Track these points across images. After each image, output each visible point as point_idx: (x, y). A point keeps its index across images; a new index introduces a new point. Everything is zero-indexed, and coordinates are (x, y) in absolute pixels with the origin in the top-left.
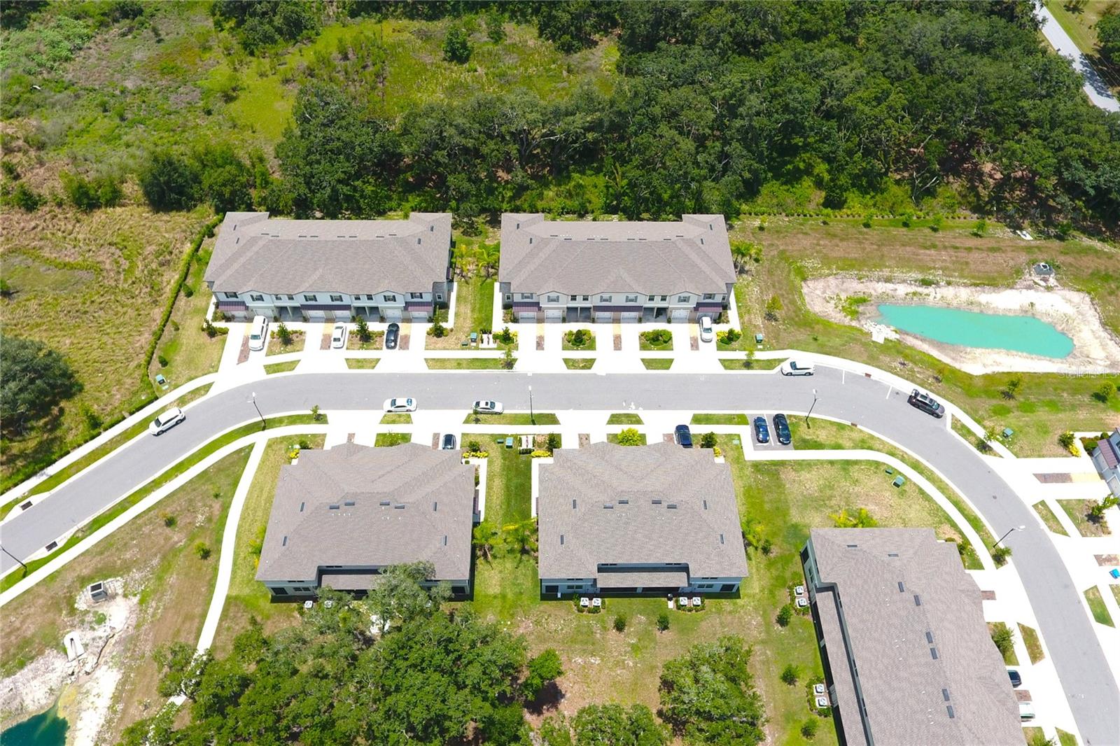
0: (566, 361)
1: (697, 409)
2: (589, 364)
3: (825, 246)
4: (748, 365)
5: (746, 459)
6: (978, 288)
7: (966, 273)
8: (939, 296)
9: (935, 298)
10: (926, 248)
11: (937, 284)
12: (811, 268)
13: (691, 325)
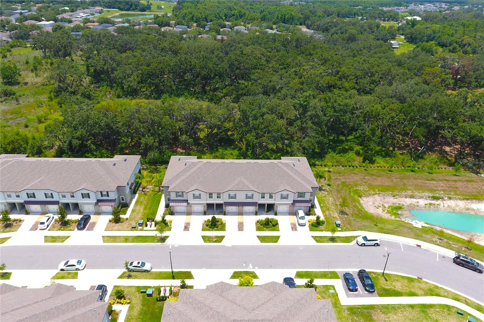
0: (204, 237)
1: (299, 268)
2: (220, 239)
3: (368, 179)
4: (333, 239)
5: (342, 304)
6: (469, 201)
7: (458, 192)
8: (446, 205)
9: (444, 206)
10: (429, 180)
11: (442, 198)
12: (363, 190)
13: (291, 216)
